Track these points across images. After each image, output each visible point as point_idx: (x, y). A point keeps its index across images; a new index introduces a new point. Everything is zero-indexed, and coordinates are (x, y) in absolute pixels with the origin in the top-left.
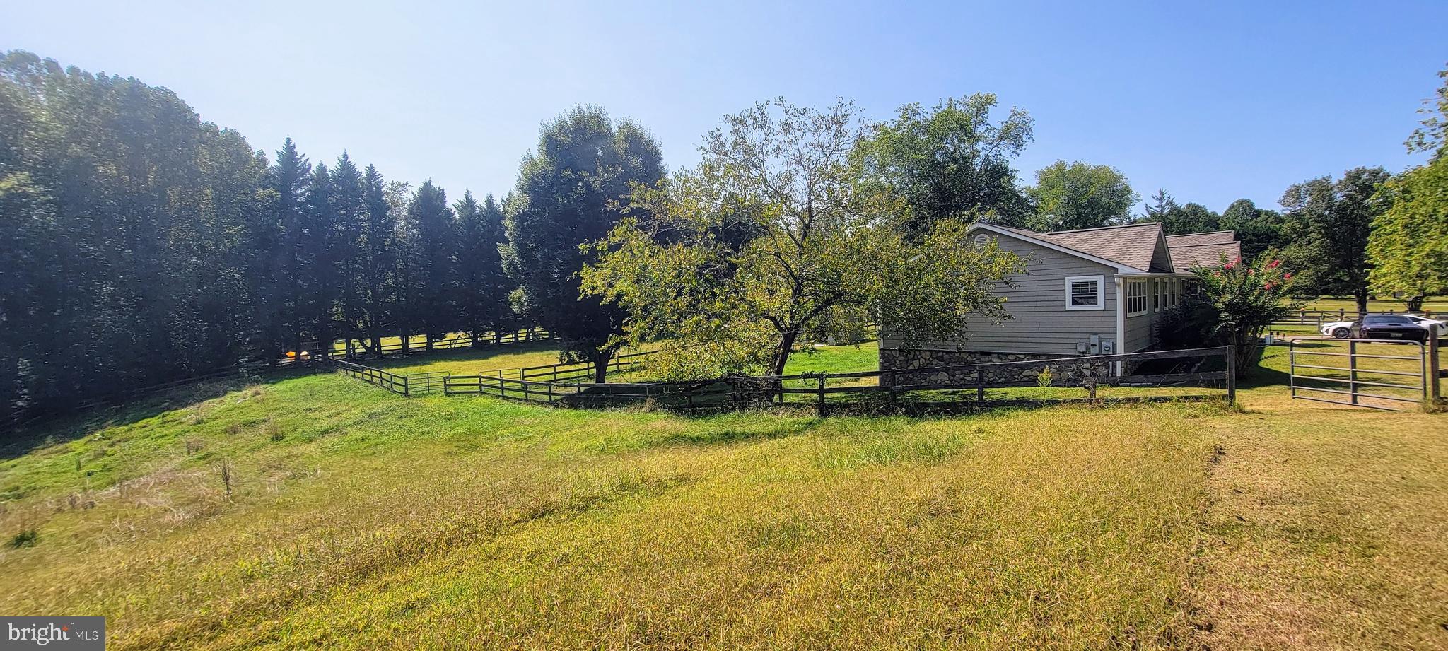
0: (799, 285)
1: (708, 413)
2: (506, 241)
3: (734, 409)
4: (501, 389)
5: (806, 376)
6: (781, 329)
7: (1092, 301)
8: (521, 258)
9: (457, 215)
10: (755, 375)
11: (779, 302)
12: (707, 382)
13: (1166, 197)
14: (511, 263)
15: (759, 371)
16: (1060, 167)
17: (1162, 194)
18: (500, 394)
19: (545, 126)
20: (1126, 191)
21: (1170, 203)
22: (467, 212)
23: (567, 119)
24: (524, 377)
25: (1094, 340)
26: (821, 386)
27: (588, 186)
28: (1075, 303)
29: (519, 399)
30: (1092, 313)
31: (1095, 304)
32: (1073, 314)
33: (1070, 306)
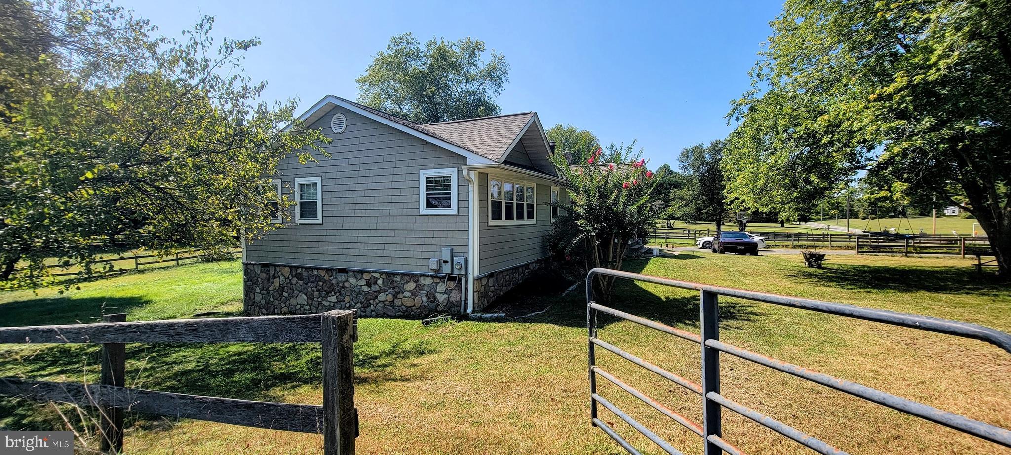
7: (445, 202)
25: (446, 255)
28: (429, 205)
30: (445, 220)
31: (449, 206)
32: (426, 220)
33: (424, 210)
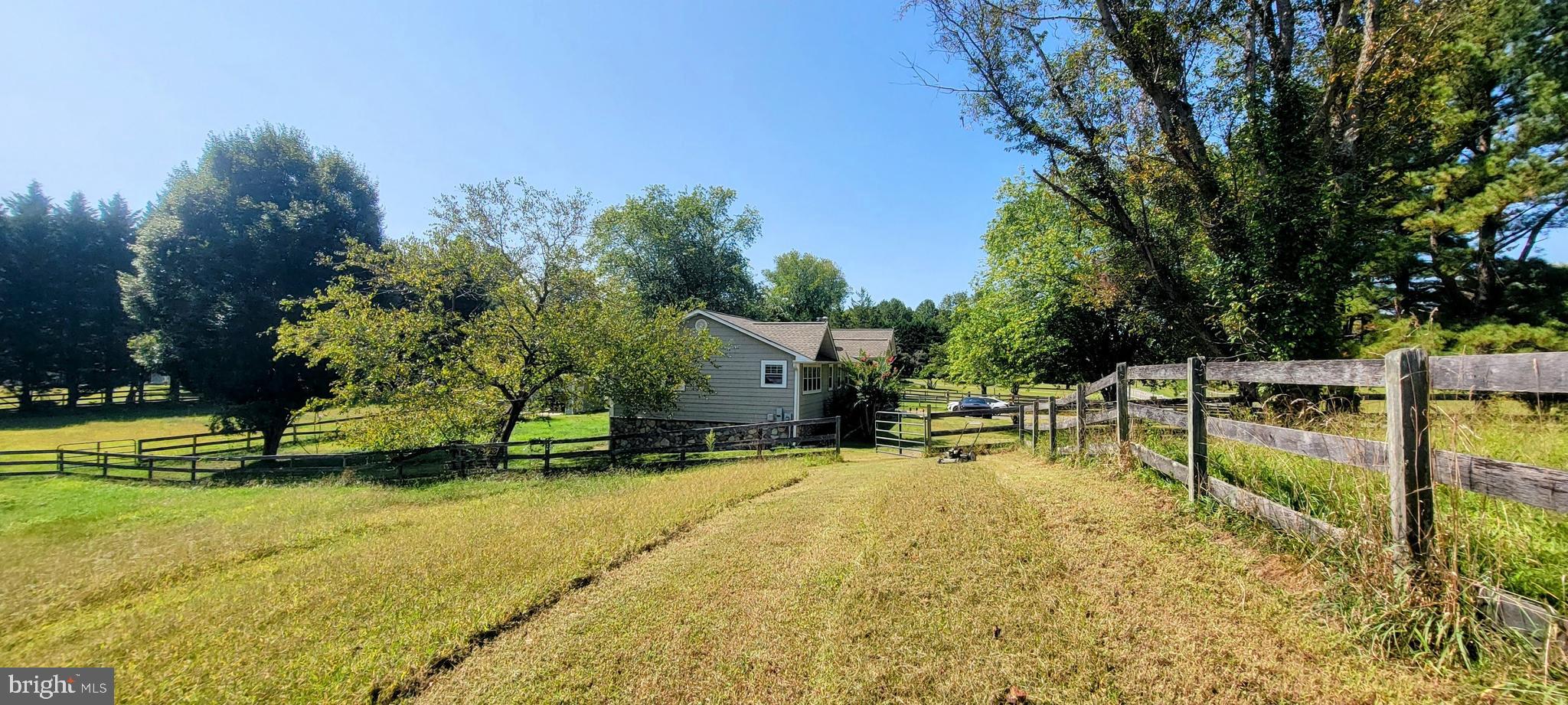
0: (531, 354)
1: (421, 483)
2: (134, 272)
3: (453, 478)
4: (103, 467)
5: (533, 442)
6: (509, 396)
7: (779, 380)
8: (158, 295)
10: (478, 441)
11: (511, 371)
12: (423, 450)
13: (865, 293)
14: (140, 301)
15: (483, 439)
16: (794, 256)
17: (863, 291)
18: (100, 472)
19: (215, 139)
20: (843, 284)
21: (868, 299)
23: (249, 135)
24: (141, 451)
25: (779, 412)
26: (547, 452)
27: (275, 221)
28: (767, 382)
29: (135, 479)
30: (778, 391)
31: (781, 383)
32: (765, 390)
33: (763, 384)
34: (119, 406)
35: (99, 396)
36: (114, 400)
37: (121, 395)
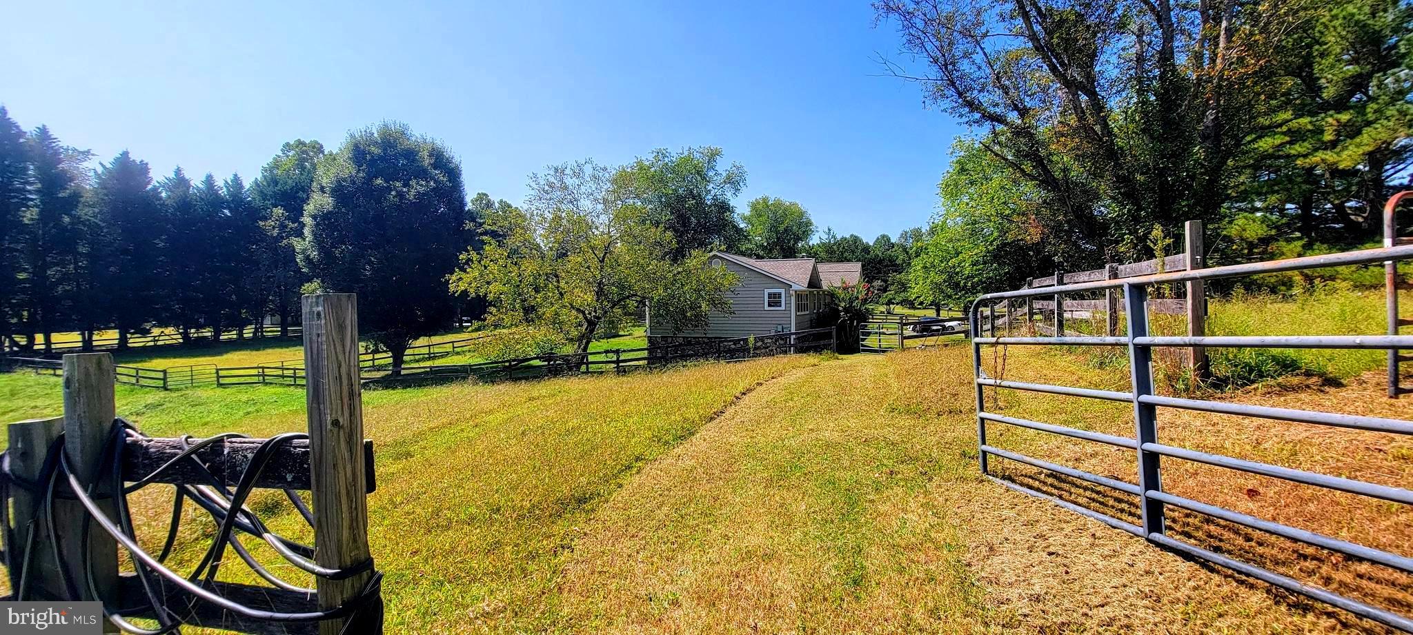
2: (303, 237)
4: (293, 378)
5: (607, 352)
6: (587, 320)
8: (320, 253)
9: (164, 195)
10: (564, 352)
13: (832, 232)
14: (308, 259)
15: (569, 350)
16: (765, 200)
17: (829, 230)
20: (809, 223)
21: (834, 237)
22: (179, 192)
23: (374, 131)
25: (780, 328)
26: (618, 359)
28: (769, 305)
30: (778, 312)
31: (780, 306)
32: (767, 312)
33: (767, 308)
34: (249, 340)
35: (235, 332)
36: (245, 336)
37: (248, 332)
